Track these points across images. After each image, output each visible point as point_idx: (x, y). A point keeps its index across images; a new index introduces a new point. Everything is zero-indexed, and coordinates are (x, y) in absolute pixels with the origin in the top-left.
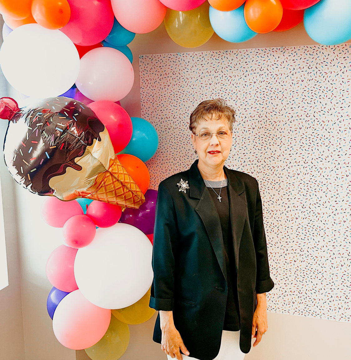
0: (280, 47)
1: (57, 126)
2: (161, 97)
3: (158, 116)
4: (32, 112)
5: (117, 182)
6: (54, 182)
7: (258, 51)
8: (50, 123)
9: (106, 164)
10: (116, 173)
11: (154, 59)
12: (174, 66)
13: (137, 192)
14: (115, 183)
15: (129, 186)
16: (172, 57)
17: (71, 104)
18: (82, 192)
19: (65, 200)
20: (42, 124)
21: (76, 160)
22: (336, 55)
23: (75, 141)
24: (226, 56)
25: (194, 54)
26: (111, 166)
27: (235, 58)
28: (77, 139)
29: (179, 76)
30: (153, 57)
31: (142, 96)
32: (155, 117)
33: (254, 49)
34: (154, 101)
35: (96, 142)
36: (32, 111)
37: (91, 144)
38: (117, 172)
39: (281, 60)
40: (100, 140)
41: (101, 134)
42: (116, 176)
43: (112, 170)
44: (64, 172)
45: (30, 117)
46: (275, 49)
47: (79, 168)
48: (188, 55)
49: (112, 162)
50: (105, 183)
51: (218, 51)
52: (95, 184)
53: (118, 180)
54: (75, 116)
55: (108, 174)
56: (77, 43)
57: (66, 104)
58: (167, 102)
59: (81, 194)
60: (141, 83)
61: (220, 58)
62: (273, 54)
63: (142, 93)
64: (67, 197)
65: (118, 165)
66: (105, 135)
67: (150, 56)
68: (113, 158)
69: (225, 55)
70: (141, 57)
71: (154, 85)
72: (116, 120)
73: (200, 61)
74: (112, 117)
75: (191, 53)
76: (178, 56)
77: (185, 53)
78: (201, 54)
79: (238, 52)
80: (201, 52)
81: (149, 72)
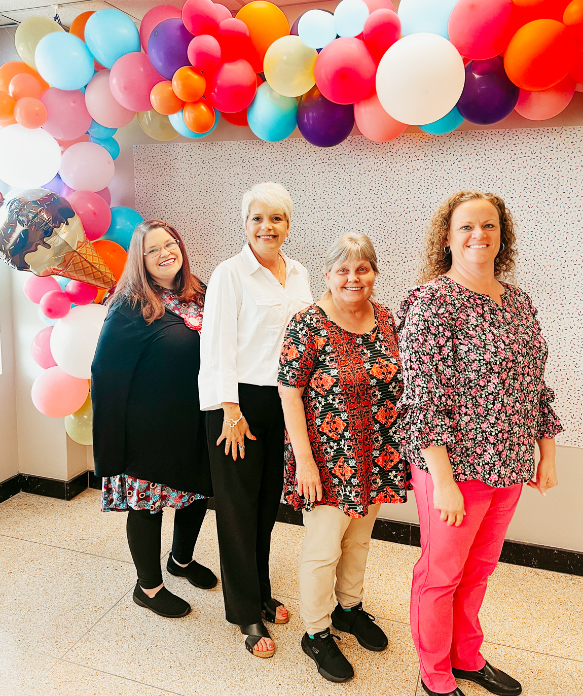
1: (30, 212)
2: (154, 187)
3: (151, 206)
4: (12, 201)
5: (85, 262)
6: (29, 258)
7: (240, 143)
8: (25, 209)
9: (74, 245)
10: (83, 254)
11: (147, 149)
12: (166, 157)
13: (107, 273)
14: (83, 263)
15: (97, 267)
16: (163, 147)
18: (54, 269)
19: (41, 275)
20: (18, 210)
21: (45, 240)
22: (307, 148)
23: (44, 224)
25: (184, 145)
26: (79, 247)
27: (219, 150)
29: (171, 166)
30: (146, 147)
31: (136, 185)
32: (148, 207)
33: (236, 142)
34: (147, 190)
35: (63, 226)
37: (58, 227)
38: (85, 252)
39: (260, 153)
40: (67, 224)
41: (69, 220)
42: (84, 256)
43: (80, 251)
44: (36, 249)
46: (255, 141)
47: (49, 246)
48: (177, 146)
49: (80, 244)
51: (205, 143)
52: (64, 262)
53: (86, 260)
54: (46, 204)
55: (76, 254)
56: (60, 138)
58: (159, 192)
59: (53, 271)
60: (135, 173)
61: (206, 150)
62: (253, 146)
63: (136, 183)
64: (43, 273)
65: (86, 247)
66: (75, 223)
67: (143, 146)
69: (211, 146)
70: (135, 147)
71: (147, 175)
73: (189, 151)
74: (90, 205)
75: (180, 144)
76: (169, 147)
77: (175, 144)
78: (189, 145)
79: (223, 144)
80: (189, 143)
81: (142, 162)
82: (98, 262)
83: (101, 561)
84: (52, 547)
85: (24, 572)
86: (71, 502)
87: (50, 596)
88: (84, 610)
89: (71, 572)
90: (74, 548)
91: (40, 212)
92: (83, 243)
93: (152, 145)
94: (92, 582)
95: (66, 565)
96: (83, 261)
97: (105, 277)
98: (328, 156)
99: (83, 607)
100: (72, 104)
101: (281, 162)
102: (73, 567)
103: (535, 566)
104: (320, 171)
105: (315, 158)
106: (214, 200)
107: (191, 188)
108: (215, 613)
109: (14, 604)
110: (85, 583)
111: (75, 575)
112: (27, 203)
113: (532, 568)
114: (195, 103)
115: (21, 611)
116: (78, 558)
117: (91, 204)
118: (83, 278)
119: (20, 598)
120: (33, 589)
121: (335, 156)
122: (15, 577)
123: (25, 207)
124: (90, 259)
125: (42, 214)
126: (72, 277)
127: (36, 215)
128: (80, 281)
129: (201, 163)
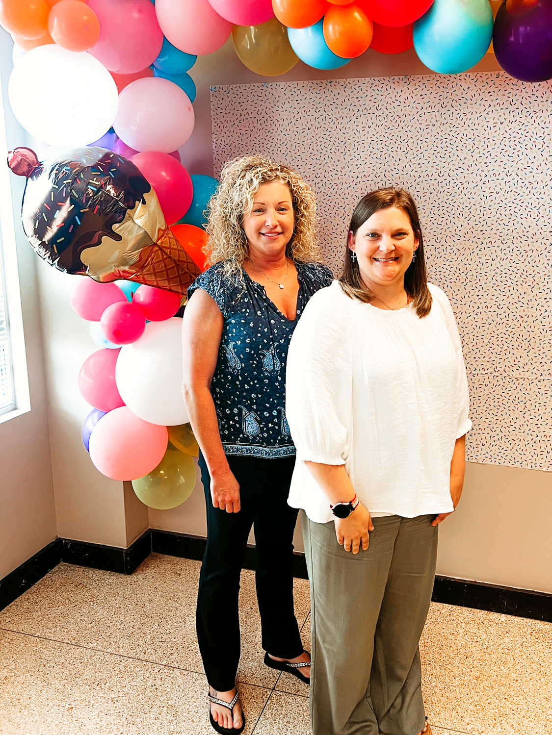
0: (402, 77)
1: (89, 184)
2: (240, 147)
4: (57, 167)
5: (168, 260)
6: (87, 255)
8: (80, 179)
9: (153, 236)
10: (167, 248)
11: (232, 91)
12: (259, 103)
14: (166, 261)
16: (256, 89)
17: (107, 156)
18: (124, 271)
19: (101, 280)
20: (71, 181)
21: (114, 227)
22: (478, 88)
23: (112, 202)
24: (331, 89)
25: (287, 85)
26: (161, 238)
27: (342, 92)
28: (114, 200)
29: (266, 117)
30: (230, 88)
31: (214, 144)
33: (368, 79)
35: (139, 205)
36: (57, 165)
37: (133, 207)
38: (168, 246)
39: (404, 96)
40: (144, 203)
41: (145, 195)
42: (168, 251)
43: (162, 243)
44: (99, 243)
45: (54, 172)
46: (397, 78)
47: (118, 238)
48: (277, 87)
49: (161, 233)
51: (319, 81)
52: (139, 261)
53: (170, 257)
54: (111, 172)
55: (157, 248)
57: (101, 156)
59: (122, 274)
60: (213, 127)
61: (322, 92)
62: (393, 86)
63: (215, 140)
64: (105, 277)
65: (169, 237)
66: (151, 198)
67: (225, 87)
68: (163, 228)
69: (328, 87)
70: (213, 89)
71: (231, 129)
72: (168, 178)
73: (295, 95)
74: (163, 173)
75: (282, 84)
76: (265, 88)
77: (274, 84)
78: (296, 85)
79: (347, 82)
80: (295, 83)
81: (224, 111)
86: (134, 577)
91: (105, 184)
92: (164, 231)
93: (238, 85)
96: (166, 259)
98: (510, 100)
100: (135, 15)
101: (436, 109)
104: (497, 121)
105: (489, 102)
106: (331, 166)
107: (297, 148)
112: (83, 170)
117: (165, 172)
118: (165, 284)
121: (520, 99)
123: (82, 176)
124: (175, 255)
125: (109, 187)
126: (148, 283)
127: (100, 188)
128: (159, 287)
129: (313, 111)
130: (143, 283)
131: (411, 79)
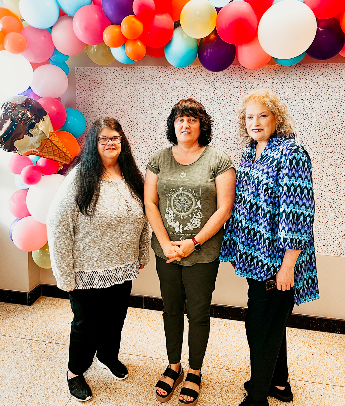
0: (163, 66)
1: (19, 111)
2: (89, 95)
3: (87, 108)
4: (5, 104)
5: (54, 146)
6: (17, 143)
7: (150, 68)
8: (16, 110)
9: (47, 134)
10: (53, 141)
11: (85, 70)
12: (98, 76)
13: (67, 153)
15: (62, 149)
16: (97, 69)
17: (27, 99)
18: (33, 151)
19: (23, 155)
20: (11, 110)
21: (29, 131)
23: (29, 120)
24: (131, 71)
25: (111, 68)
26: (51, 136)
27: (136, 72)
29: (102, 82)
31: (77, 94)
32: (86, 109)
33: (148, 67)
34: (85, 98)
35: (41, 121)
37: (38, 122)
38: (54, 140)
39: (164, 75)
40: (44, 120)
41: (44, 117)
42: (54, 142)
43: (51, 138)
44: (23, 138)
45: (4, 106)
46: (160, 67)
47: (32, 135)
48: (107, 69)
49: (51, 134)
50: (47, 146)
51: (126, 67)
52: (41, 146)
53: (55, 145)
54: (29, 106)
55: (49, 141)
56: (32, 61)
57: (24, 100)
58: (93, 99)
59: (32, 152)
60: (76, 86)
61: (127, 72)
62: (159, 70)
63: (77, 92)
64: (25, 154)
65: (55, 136)
66: (47, 118)
67: (82, 68)
68: (52, 132)
70: (76, 69)
71: (85, 87)
72: (55, 109)
73: (115, 73)
74: (53, 107)
76: (101, 69)
77: (105, 67)
78: (115, 68)
79: (138, 68)
81: (82, 79)
82: (62, 146)
83: (64, 347)
84: (27, 340)
85: (12, 360)
86: (32, 307)
87: (36, 376)
88: (62, 384)
89: (46, 357)
90: (43, 339)
91: (26, 112)
92: (53, 133)
93: (88, 68)
94: (62, 363)
95: (40, 352)
96: (53, 145)
97: (66, 157)
98: (210, 78)
99: (62, 382)
100: (42, 38)
101: (178, 81)
102: (46, 353)
103: (339, 332)
104: (204, 87)
105: (201, 79)
106: (131, 105)
107: (116, 96)
108: (152, 379)
109: (12, 383)
110: (57, 364)
111: (49, 359)
112: (17, 106)
113: (337, 334)
114: (135, 40)
115: (18, 388)
116: (48, 346)
117: (54, 106)
118: (52, 157)
119: (14, 379)
120: (22, 371)
121: (214, 78)
122: (7, 363)
123: (16, 108)
124: (57, 144)
125: (28, 113)
126: (44, 156)
127: (24, 114)
128: (49, 159)
129: (123, 80)
130: (42, 157)
131: (167, 68)
